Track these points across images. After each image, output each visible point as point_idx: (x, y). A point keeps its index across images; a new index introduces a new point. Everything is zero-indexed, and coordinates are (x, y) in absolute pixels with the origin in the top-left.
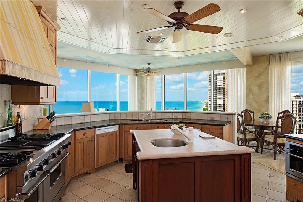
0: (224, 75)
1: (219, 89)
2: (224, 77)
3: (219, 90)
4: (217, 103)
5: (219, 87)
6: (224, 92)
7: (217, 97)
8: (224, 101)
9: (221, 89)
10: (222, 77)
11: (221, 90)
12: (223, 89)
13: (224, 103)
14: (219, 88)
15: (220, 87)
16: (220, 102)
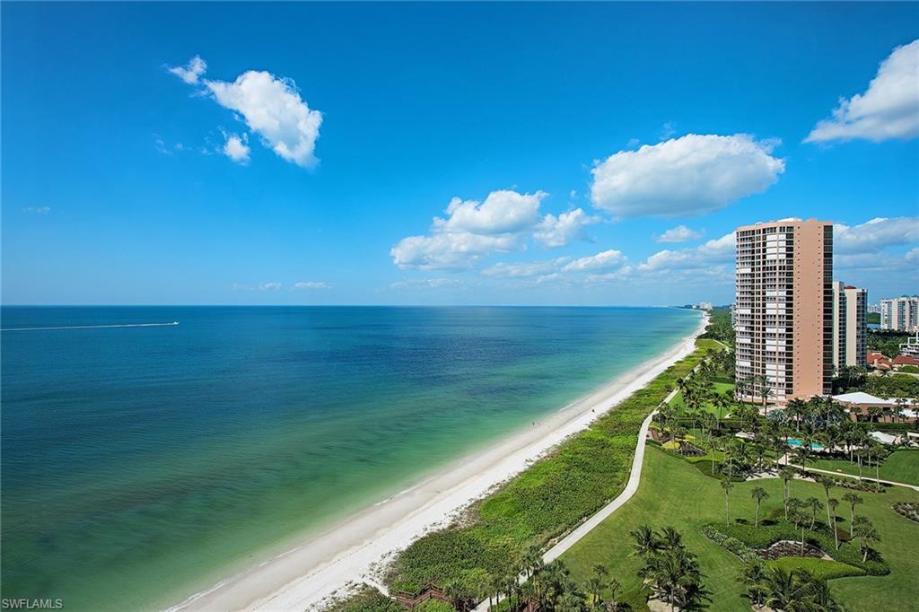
0: (789, 232)
1: (773, 271)
2: (790, 236)
3: (775, 273)
4: (768, 312)
5: (773, 265)
6: (791, 280)
7: (768, 294)
8: (791, 305)
9: (782, 271)
10: (783, 237)
11: (780, 273)
12: (788, 271)
13: (791, 311)
14: (775, 269)
15: (777, 265)
16: (775, 308)
